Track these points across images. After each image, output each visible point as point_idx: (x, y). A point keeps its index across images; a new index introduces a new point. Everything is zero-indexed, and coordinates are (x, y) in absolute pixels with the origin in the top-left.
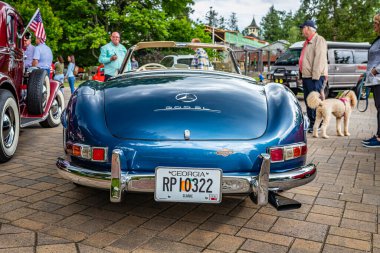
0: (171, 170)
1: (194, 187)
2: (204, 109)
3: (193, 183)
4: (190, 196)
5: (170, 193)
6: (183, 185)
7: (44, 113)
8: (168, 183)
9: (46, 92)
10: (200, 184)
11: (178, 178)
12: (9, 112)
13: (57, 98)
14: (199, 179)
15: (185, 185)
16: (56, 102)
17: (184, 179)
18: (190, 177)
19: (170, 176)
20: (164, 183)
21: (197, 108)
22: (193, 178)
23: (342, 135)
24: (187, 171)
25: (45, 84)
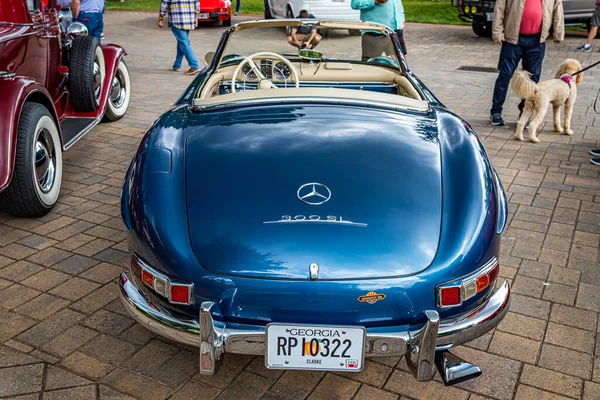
0: (290, 328)
1: (323, 350)
2: (341, 221)
3: (321, 345)
4: (318, 362)
5: (287, 358)
6: (308, 347)
7: (98, 108)
8: (285, 346)
9: (99, 73)
10: (332, 347)
11: (300, 339)
12: (43, 137)
13: (118, 74)
14: (331, 339)
15: (310, 348)
16: (116, 80)
17: (308, 339)
18: (317, 337)
19: (287, 336)
20: (279, 345)
21: (331, 220)
22: (322, 338)
23: (561, 130)
24: (313, 329)
25: (97, 61)
